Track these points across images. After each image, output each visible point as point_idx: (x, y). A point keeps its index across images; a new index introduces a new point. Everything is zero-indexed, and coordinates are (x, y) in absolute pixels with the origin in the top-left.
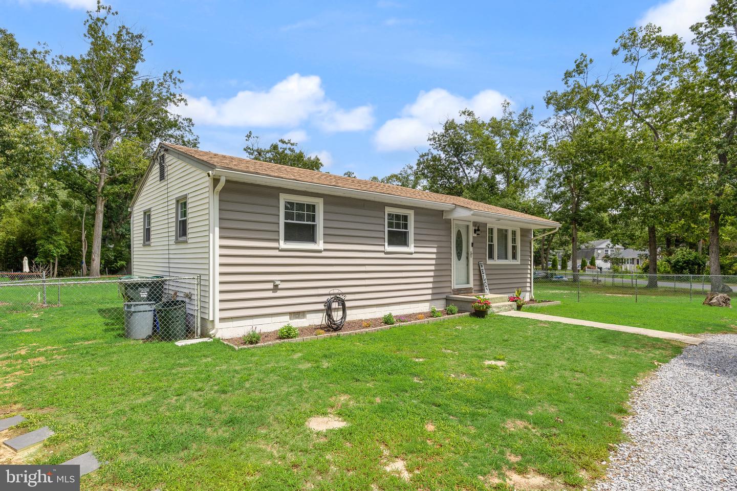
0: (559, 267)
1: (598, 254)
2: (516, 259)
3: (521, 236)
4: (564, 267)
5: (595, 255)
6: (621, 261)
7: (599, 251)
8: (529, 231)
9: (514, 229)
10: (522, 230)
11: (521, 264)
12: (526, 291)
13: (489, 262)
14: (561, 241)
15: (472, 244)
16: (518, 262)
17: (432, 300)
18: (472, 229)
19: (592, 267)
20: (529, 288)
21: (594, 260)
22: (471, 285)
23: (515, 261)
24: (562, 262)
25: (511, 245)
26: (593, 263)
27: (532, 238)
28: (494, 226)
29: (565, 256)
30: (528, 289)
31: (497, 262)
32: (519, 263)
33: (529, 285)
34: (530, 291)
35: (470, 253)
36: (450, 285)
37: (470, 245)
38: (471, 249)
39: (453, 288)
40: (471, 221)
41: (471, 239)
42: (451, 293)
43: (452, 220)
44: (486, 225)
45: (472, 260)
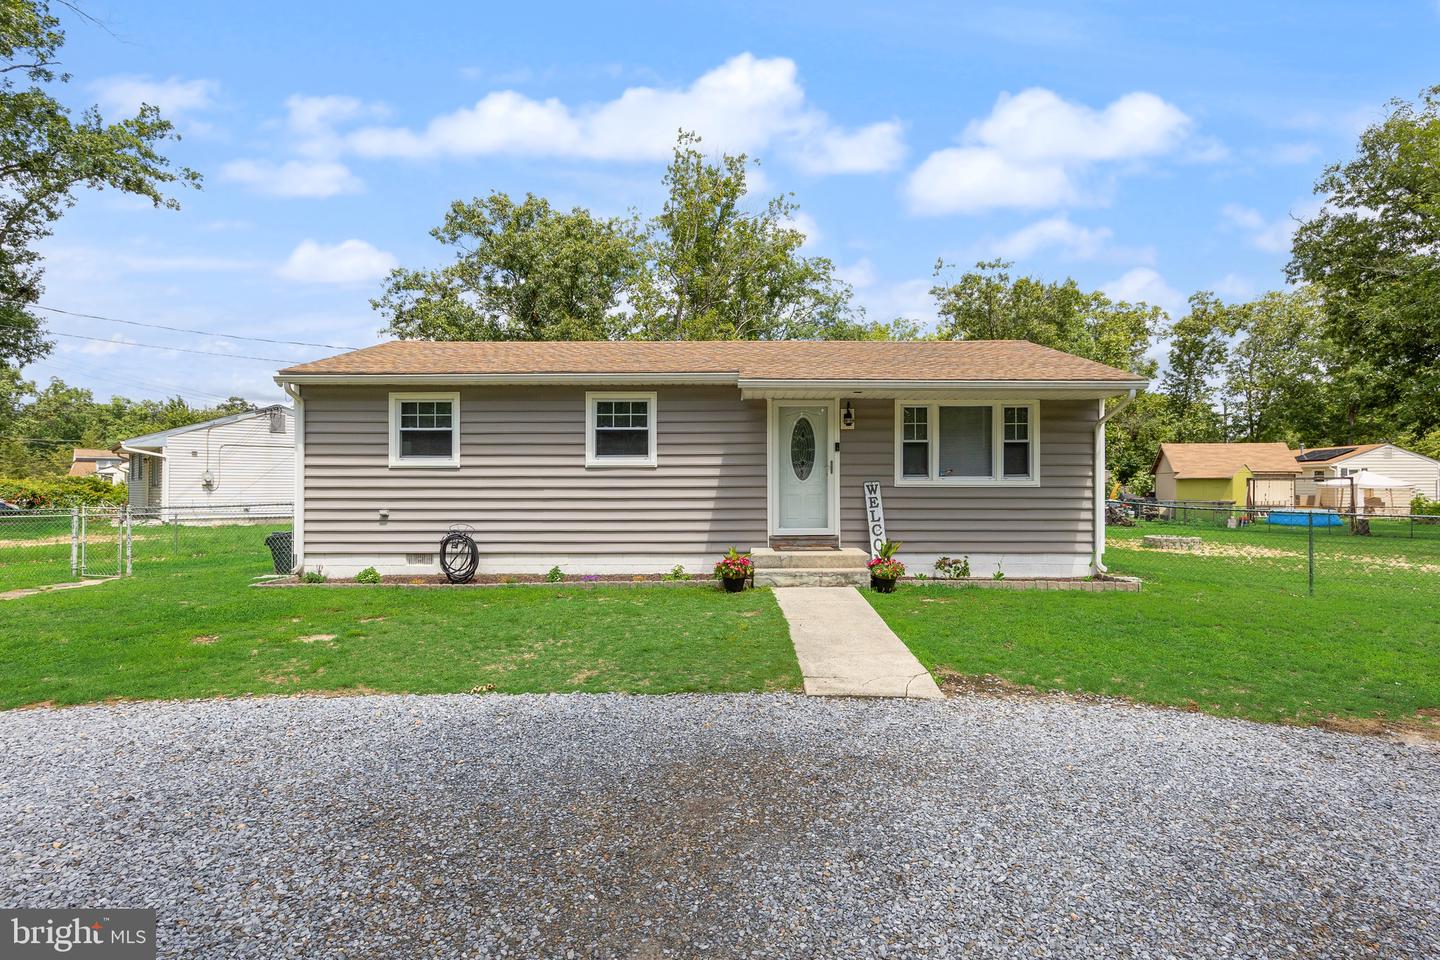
2: (1027, 475)
3: (1043, 419)
8: (1086, 405)
9: (1017, 403)
10: (1050, 405)
11: (1042, 487)
12: (1076, 553)
13: (904, 481)
15: (838, 445)
16: (1032, 480)
18: (836, 412)
22: (834, 528)
23: (1024, 478)
25: (1003, 441)
28: (928, 402)
30: (1084, 548)
31: (935, 480)
32: (1036, 482)
35: (829, 464)
36: (763, 528)
37: (831, 447)
38: (835, 458)
39: (770, 534)
40: (833, 399)
41: (834, 436)
42: (764, 544)
43: (769, 401)
44: (894, 400)
45: (835, 479)
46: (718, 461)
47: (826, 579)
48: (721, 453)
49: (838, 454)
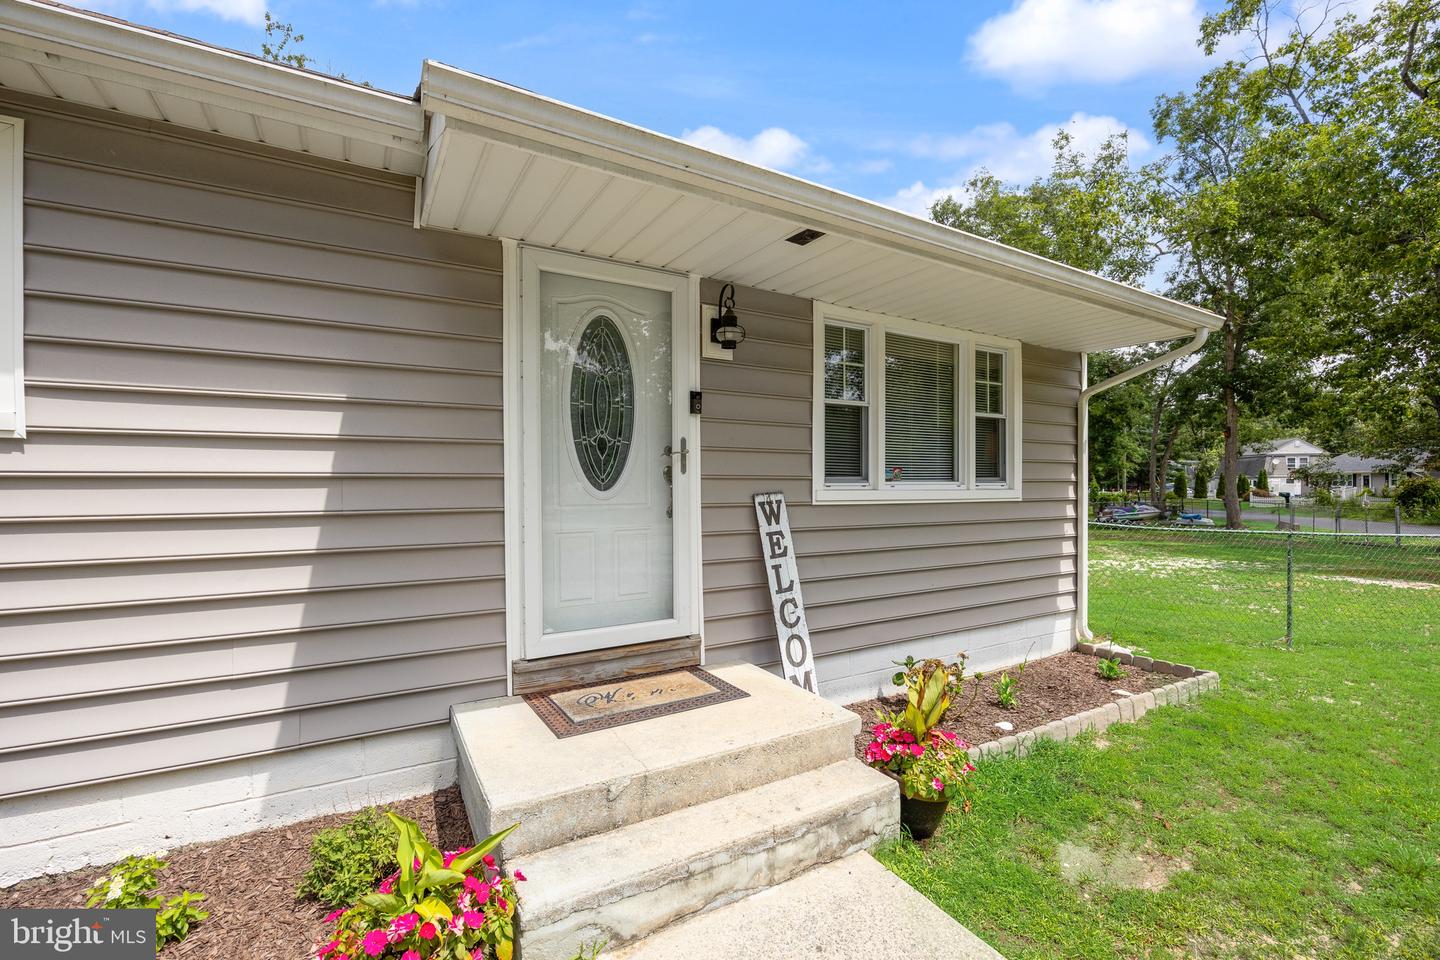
0: (1190, 492)
1: (1274, 467)
2: (1004, 479)
3: (1027, 376)
4: (1200, 492)
5: (1267, 467)
6: (1331, 480)
7: (1276, 461)
8: (1067, 359)
9: (991, 344)
10: (1030, 352)
11: (1024, 501)
12: (1056, 614)
13: (827, 492)
14: (1196, 439)
15: (695, 397)
16: (1011, 489)
17: (281, 753)
18: (691, 314)
19: (1262, 492)
20: (1070, 599)
21: (1266, 478)
22: (690, 619)
23: (998, 485)
24: (1196, 483)
25: (973, 414)
26: (1262, 484)
27: (1085, 387)
29: (1201, 470)
30: (1065, 604)
31: (879, 489)
32: (1016, 493)
33: (1071, 588)
34: (1075, 612)
35: (676, 447)
36: (493, 638)
37: (681, 402)
38: (689, 428)
39: (513, 654)
40: (685, 274)
41: (688, 376)
42: (497, 689)
43: (510, 246)
44: (811, 302)
45: (689, 487)
46: (329, 424)
47: (787, 851)
48: (341, 396)
49: (696, 421)
